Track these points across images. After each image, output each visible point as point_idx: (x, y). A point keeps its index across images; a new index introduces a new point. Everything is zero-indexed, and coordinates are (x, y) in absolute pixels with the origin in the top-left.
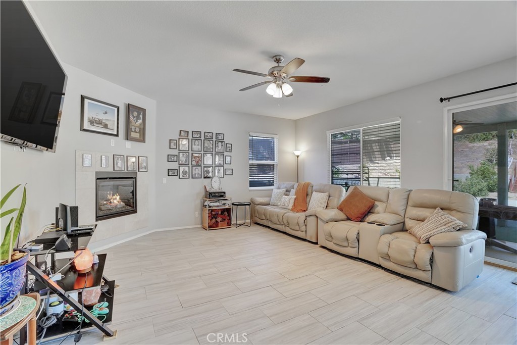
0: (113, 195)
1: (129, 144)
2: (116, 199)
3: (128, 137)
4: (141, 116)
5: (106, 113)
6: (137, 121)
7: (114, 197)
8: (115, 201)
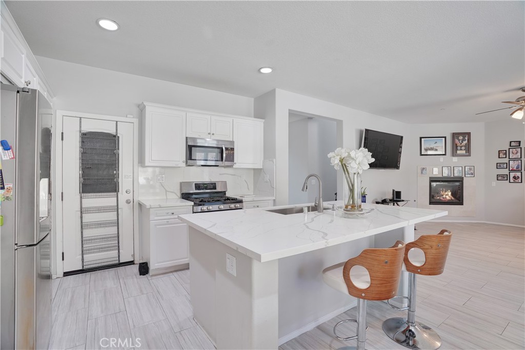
0: (446, 192)
1: (455, 159)
2: (447, 195)
3: (454, 154)
4: (466, 138)
5: (436, 143)
6: (462, 142)
7: (447, 193)
8: (447, 197)
